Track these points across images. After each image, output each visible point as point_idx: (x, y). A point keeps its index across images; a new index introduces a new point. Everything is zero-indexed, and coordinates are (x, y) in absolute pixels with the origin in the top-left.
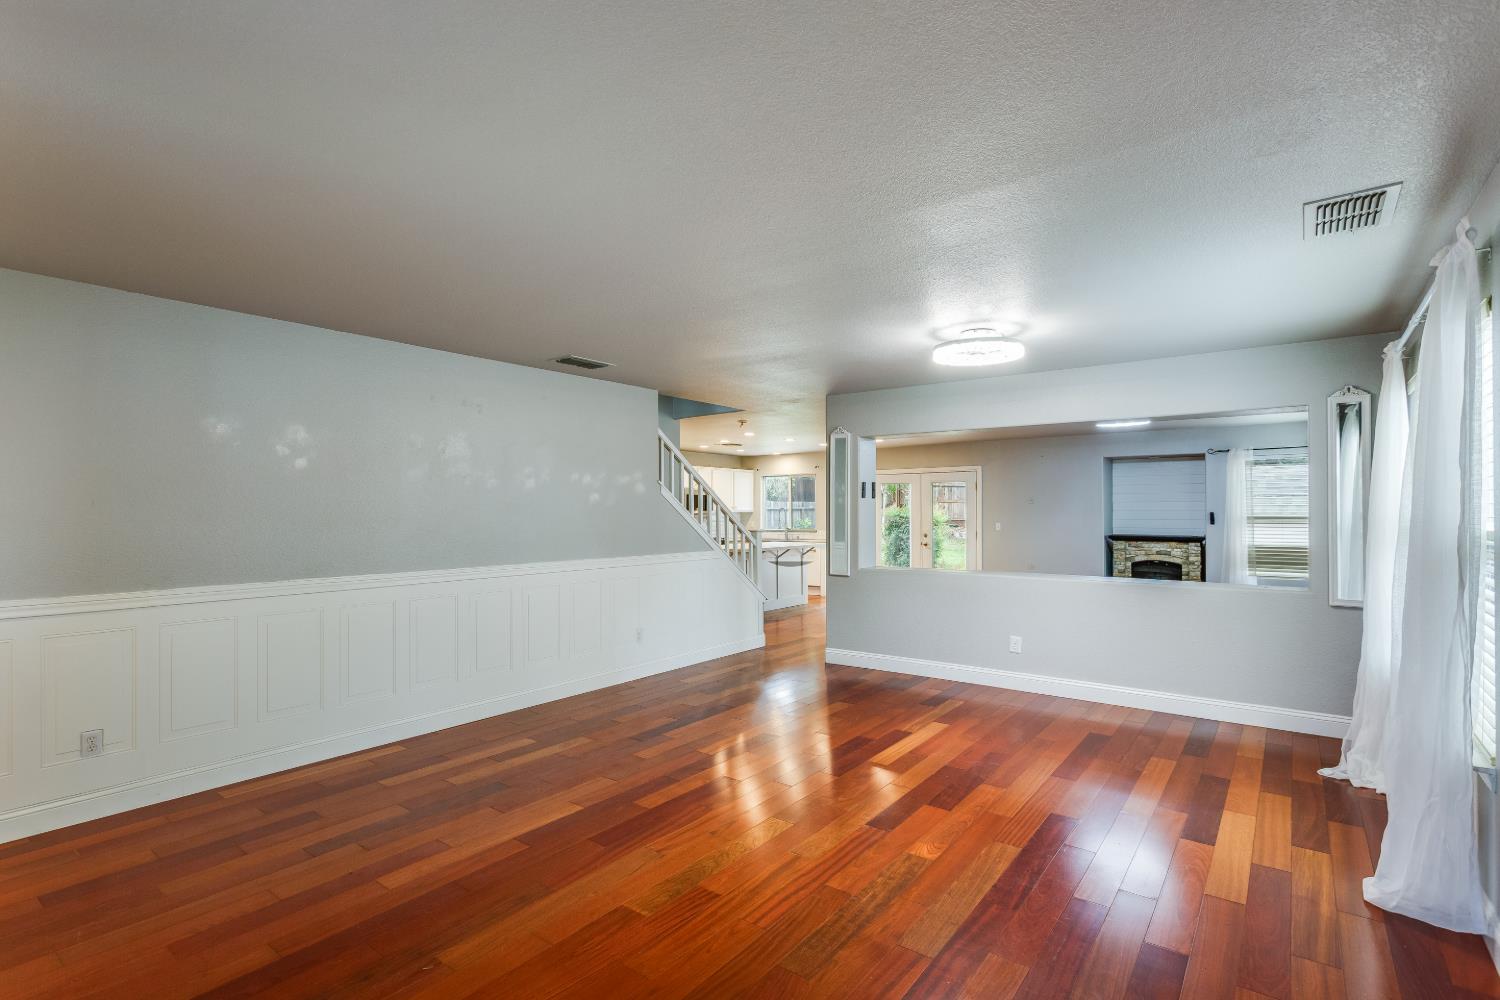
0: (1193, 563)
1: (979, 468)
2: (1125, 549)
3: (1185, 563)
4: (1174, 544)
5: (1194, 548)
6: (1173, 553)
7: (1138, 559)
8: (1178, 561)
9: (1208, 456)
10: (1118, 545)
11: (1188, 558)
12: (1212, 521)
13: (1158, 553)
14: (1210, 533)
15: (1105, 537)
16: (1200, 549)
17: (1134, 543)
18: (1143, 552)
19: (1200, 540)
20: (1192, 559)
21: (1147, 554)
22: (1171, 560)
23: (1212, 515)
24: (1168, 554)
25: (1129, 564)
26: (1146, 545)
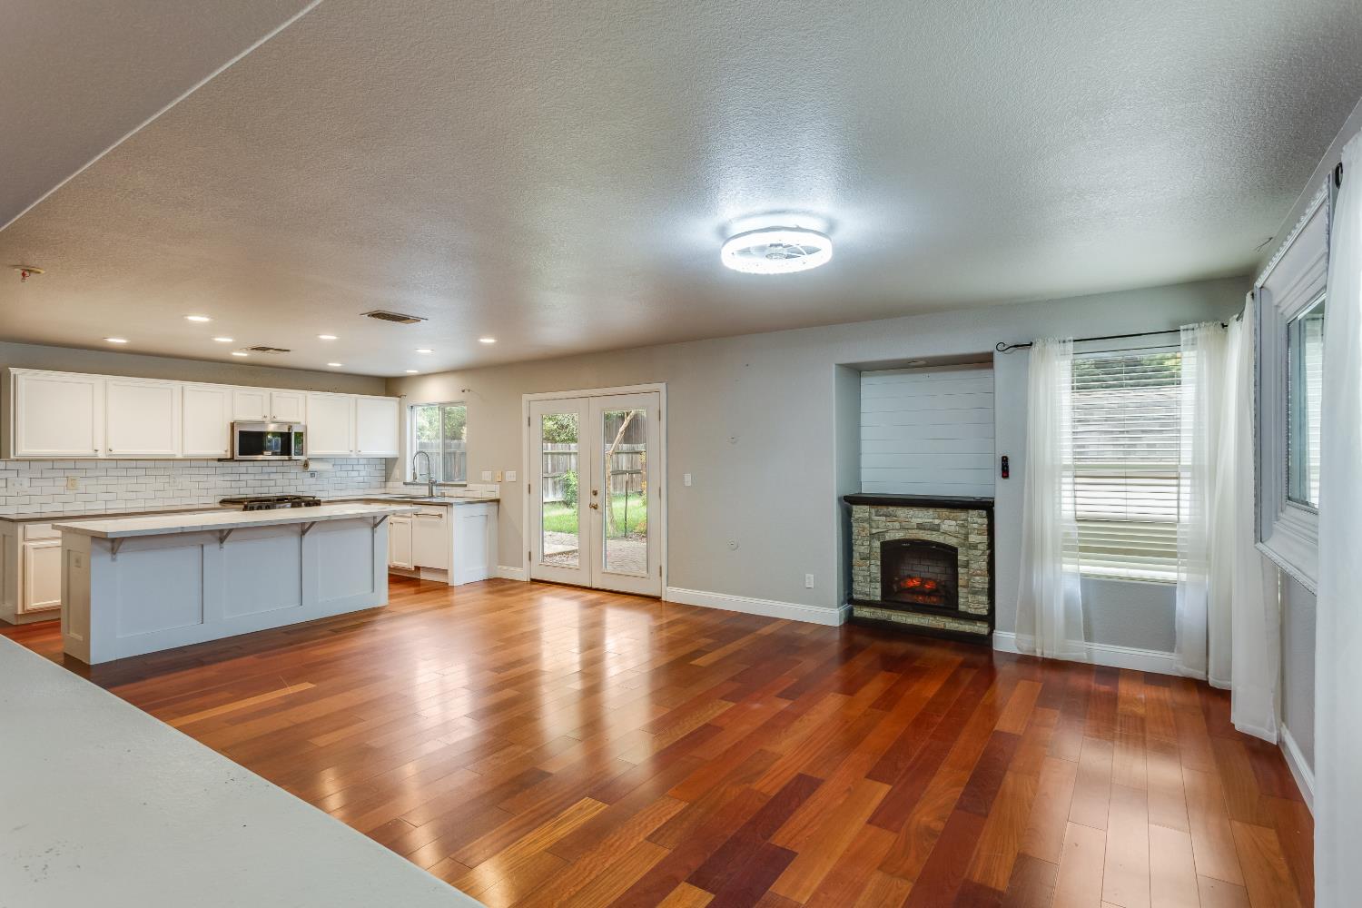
0: (974, 547)
1: (662, 387)
2: (869, 520)
3: (963, 545)
4: (945, 512)
5: (977, 519)
6: (944, 527)
7: (890, 536)
8: (952, 541)
9: (998, 357)
10: (860, 511)
11: (966, 538)
12: (1005, 473)
13: (920, 527)
14: (1002, 493)
15: (839, 499)
16: (986, 521)
17: (884, 510)
18: (897, 525)
19: (987, 506)
20: (973, 538)
21: (902, 528)
22: (940, 539)
23: (1005, 460)
24: (936, 528)
25: (877, 544)
26: (902, 512)
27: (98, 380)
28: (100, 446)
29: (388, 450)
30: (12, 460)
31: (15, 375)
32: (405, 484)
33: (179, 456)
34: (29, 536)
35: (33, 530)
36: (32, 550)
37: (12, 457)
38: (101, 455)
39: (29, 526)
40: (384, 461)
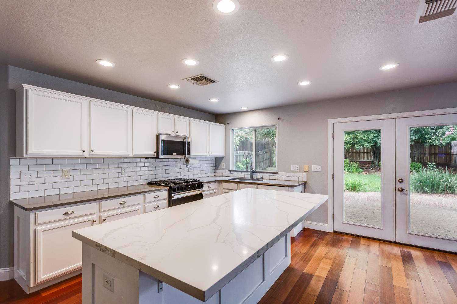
27: (84, 100)
28: (85, 148)
29: (220, 153)
30: (25, 158)
31: (27, 90)
32: (229, 171)
33: (131, 155)
34: (39, 221)
35: (42, 216)
36: (42, 233)
37: (25, 155)
38: (86, 154)
39: (40, 213)
40: (214, 159)
